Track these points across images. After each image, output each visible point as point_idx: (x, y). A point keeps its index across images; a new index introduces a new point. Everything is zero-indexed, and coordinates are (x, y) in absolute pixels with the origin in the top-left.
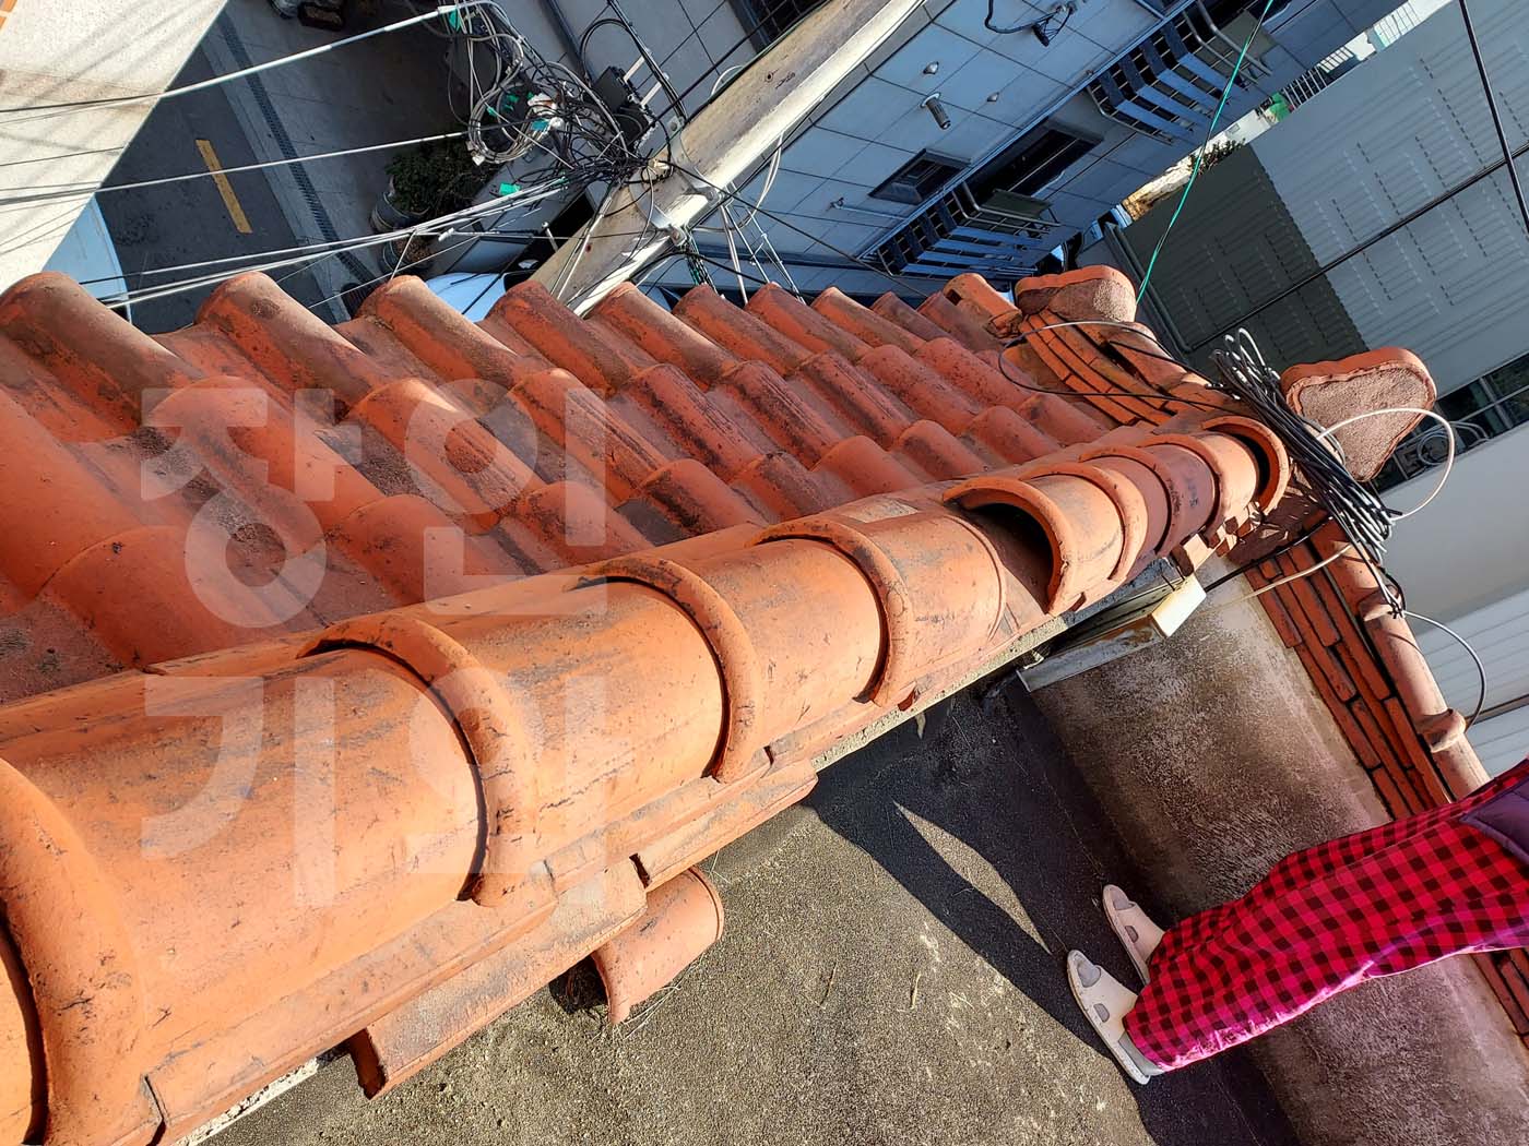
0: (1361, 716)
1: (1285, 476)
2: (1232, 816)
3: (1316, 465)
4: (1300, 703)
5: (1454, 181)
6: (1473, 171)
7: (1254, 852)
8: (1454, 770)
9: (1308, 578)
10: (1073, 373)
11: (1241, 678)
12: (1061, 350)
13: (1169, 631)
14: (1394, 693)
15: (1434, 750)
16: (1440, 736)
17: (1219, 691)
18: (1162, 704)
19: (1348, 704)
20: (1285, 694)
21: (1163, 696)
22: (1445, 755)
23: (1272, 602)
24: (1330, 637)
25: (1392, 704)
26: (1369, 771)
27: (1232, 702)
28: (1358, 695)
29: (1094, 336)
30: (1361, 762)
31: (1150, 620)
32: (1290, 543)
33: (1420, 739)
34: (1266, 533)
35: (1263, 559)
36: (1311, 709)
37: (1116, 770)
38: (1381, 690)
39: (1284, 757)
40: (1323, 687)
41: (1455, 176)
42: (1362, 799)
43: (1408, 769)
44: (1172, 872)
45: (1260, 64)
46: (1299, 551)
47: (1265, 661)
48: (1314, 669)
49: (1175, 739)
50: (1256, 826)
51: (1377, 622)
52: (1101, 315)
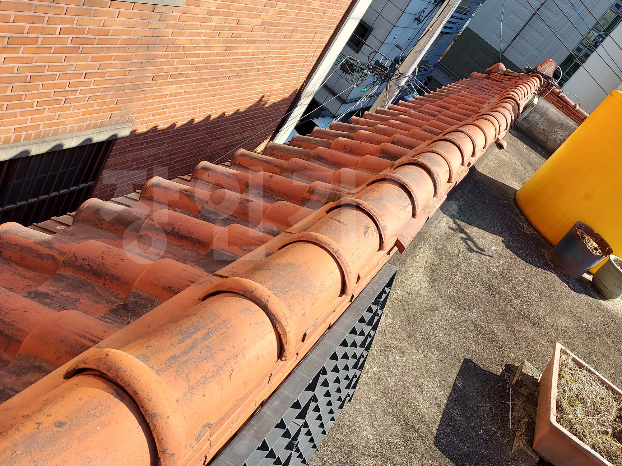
0: (565, 109)
1: (542, 79)
2: (553, 131)
3: (546, 77)
4: (556, 111)
5: (526, 19)
6: (530, 15)
7: (558, 135)
8: (579, 111)
9: (550, 93)
10: (502, 79)
11: (546, 111)
12: (498, 77)
13: (536, 104)
14: (567, 104)
15: (576, 110)
16: (575, 108)
17: (544, 114)
18: (537, 120)
19: (562, 108)
20: (553, 110)
21: (536, 118)
22: (577, 110)
23: (546, 98)
24: (556, 100)
25: (568, 106)
26: (569, 116)
27: (547, 115)
28: (563, 107)
29: (502, 73)
30: (567, 115)
31: (533, 103)
32: (545, 89)
33: (573, 109)
34: (542, 89)
35: (543, 93)
36: (557, 111)
37: (534, 133)
38: (566, 104)
39: (557, 120)
40: (558, 107)
41: (526, 18)
42: (570, 121)
43: (574, 114)
44: (548, 144)
45: (468, 8)
46: (547, 90)
47: (549, 107)
48: (556, 106)
49: (540, 124)
50: (557, 131)
51: (561, 96)
52: (501, 70)
